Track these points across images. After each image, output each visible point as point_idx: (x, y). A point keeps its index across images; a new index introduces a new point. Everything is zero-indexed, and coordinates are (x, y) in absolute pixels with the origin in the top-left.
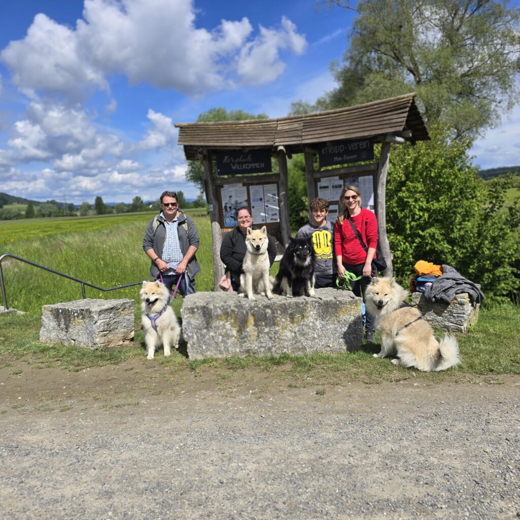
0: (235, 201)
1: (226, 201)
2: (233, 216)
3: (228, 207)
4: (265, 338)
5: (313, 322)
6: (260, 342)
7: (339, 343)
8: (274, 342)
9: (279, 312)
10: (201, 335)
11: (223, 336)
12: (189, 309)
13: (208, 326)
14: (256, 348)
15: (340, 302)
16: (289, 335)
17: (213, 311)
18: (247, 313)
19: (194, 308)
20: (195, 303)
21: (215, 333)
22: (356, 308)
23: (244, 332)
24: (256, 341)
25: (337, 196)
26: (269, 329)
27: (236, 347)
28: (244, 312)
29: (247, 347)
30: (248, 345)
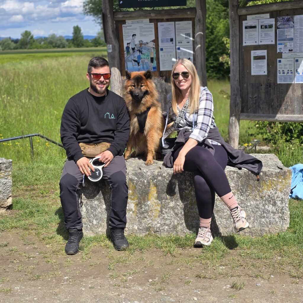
0: (140, 41)
1: (128, 40)
2: (137, 60)
3: (131, 48)
4: (169, 214)
7: (260, 223)
9: (188, 183)
14: (159, 225)
15: (265, 173)
22: (284, 181)
23: (145, 206)
24: (159, 216)
25: (266, 38)
26: (176, 203)
27: (133, 224)
28: (145, 181)
29: (147, 224)
30: (149, 222)
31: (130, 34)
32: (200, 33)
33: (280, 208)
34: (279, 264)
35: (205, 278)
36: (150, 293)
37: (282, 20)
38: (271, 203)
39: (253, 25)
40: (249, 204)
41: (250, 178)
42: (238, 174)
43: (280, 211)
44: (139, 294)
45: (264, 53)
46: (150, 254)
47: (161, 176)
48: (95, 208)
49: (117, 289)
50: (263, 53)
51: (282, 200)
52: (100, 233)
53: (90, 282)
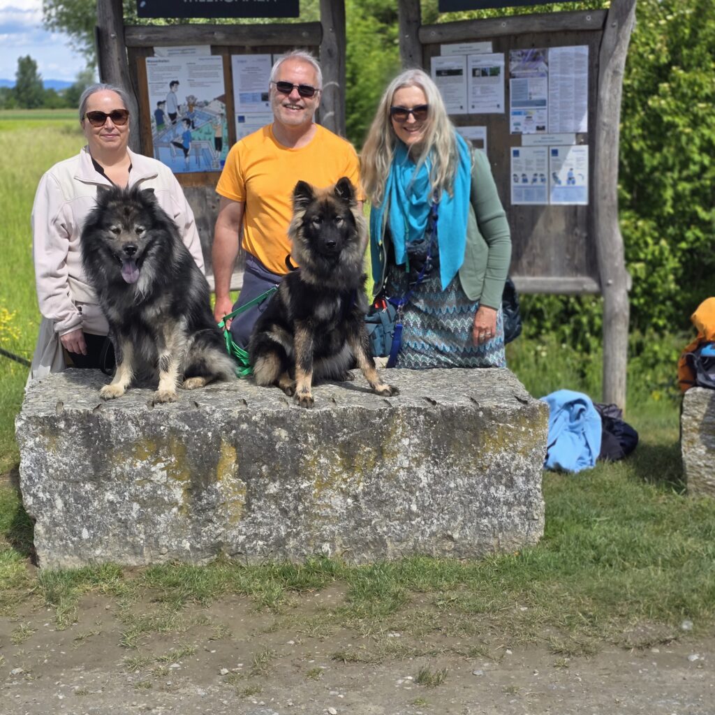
0: (188, 99)
1: (160, 94)
2: (181, 142)
3: (166, 114)
4: (266, 513)
5: (409, 469)
6: (254, 522)
7: (478, 529)
8: (295, 522)
9: (312, 438)
10: (78, 498)
11: (143, 504)
12: (39, 421)
13: (99, 472)
14: (242, 538)
15: (488, 412)
16: (338, 503)
17: (114, 430)
18: (218, 438)
19: (57, 420)
20: (61, 403)
21: (120, 494)
22: (531, 430)
23: (208, 493)
24: (242, 519)
25: (484, 99)
26: (282, 484)
27: (180, 537)
28: (210, 434)
29: (214, 536)
30: (218, 531)
31: (164, 81)
32: (332, 83)
33: (524, 493)
34: (524, 622)
35: (353, 660)
36: (225, 702)
37: (521, 58)
38: (504, 481)
39: (455, 68)
40: (452, 485)
41: (456, 424)
42: (427, 414)
43: (523, 500)
44: (198, 704)
45: (481, 132)
46: (221, 608)
47: (248, 420)
48: (85, 498)
49: (143, 693)
50: (477, 133)
51: (528, 475)
52: (99, 560)
53: (76, 679)
